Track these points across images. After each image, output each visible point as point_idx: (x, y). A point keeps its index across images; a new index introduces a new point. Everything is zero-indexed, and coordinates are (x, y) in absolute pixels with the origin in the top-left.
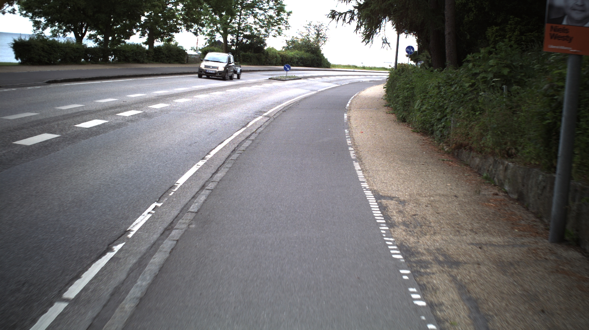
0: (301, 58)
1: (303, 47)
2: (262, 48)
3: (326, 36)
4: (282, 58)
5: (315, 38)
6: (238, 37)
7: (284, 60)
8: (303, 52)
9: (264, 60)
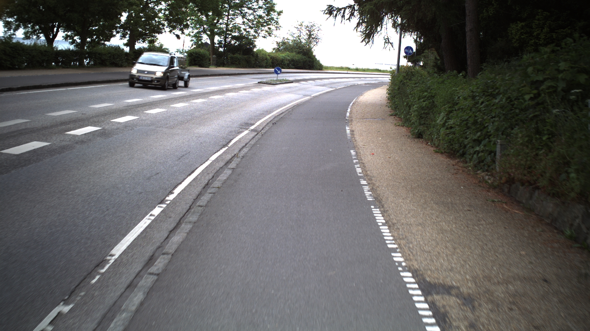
0: (293, 60)
1: (295, 49)
2: (251, 50)
3: (318, 37)
4: (273, 60)
5: (307, 39)
6: (226, 38)
7: (275, 62)
8: (294, 54)
9: (253, 62)
